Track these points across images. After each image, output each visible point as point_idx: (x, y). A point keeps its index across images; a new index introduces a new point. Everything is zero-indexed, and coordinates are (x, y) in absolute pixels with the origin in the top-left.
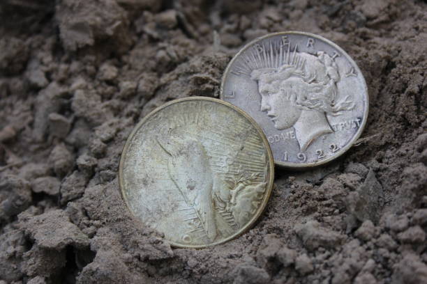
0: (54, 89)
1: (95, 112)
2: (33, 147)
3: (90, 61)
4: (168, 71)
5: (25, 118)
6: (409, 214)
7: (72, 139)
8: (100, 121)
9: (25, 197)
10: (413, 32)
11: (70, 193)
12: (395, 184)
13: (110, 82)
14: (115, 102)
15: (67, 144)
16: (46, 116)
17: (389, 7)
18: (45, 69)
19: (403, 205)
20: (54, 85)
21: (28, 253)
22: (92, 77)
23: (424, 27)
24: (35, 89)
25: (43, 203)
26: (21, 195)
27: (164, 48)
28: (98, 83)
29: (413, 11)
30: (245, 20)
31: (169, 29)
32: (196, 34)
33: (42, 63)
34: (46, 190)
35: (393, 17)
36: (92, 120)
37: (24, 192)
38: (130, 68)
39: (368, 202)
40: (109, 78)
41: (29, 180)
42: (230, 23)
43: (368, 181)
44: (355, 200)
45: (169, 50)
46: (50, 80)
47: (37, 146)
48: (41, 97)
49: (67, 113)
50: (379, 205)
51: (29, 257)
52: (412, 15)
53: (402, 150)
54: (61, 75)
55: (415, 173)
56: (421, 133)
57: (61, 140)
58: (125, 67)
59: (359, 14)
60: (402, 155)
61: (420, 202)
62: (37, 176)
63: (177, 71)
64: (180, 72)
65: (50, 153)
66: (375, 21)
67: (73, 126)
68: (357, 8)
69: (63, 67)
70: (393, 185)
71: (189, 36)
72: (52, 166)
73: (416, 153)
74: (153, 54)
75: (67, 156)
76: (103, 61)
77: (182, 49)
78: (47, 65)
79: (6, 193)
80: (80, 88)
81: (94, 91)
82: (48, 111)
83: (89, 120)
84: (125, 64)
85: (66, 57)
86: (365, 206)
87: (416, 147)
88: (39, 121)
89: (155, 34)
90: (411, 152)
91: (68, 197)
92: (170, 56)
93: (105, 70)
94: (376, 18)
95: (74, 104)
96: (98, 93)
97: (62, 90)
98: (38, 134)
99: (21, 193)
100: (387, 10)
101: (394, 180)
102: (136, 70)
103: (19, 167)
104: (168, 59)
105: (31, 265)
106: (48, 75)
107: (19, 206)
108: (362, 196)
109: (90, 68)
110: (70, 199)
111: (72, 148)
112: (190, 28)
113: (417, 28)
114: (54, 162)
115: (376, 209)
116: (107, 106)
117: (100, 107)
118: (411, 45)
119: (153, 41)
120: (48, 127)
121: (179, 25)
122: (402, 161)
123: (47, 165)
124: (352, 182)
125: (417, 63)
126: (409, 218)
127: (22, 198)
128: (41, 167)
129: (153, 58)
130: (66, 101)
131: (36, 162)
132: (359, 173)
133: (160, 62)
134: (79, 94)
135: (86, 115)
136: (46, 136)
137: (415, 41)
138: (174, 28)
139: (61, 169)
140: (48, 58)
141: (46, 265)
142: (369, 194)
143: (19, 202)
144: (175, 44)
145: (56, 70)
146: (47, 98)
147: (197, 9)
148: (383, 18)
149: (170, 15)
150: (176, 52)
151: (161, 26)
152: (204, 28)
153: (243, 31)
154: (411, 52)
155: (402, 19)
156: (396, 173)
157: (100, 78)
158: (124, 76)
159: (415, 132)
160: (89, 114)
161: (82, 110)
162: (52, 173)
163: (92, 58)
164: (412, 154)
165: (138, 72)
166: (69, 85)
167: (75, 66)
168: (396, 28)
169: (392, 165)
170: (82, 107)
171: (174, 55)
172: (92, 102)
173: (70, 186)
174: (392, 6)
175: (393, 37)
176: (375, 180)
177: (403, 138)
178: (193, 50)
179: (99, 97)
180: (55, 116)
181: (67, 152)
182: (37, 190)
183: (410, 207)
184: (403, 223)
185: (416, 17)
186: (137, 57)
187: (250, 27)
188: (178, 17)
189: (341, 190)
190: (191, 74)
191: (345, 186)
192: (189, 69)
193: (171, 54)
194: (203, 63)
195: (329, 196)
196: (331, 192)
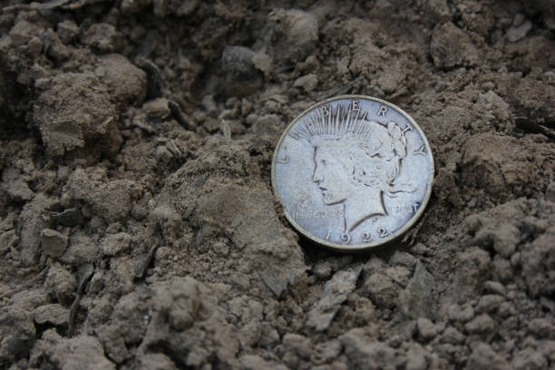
4: (173, 169)
6: (473, 302)
7: (70, 258)
10: (440, 105)
12: (447, 271)
17: (407, 79)
27: (163, 143)
30: (246, 104)
31: (162, 121)
32: (192, 123)
35: (411, 90)
38: (126, 170)
39: (421, 297)
42: (230, 107)
43: (418, 275)
44: (407, 298)
45: (169, 145)
49: (60, 227)
50: (433, 298)
52: (433, 86)
53: (450, 234)
55: (474, 258)
56: (468, 215)
58: (121, 169)
59: (376, 88)
60: (451, 240)
61: (482, 289)
63: (185, 168)
64: (190, 171)
65: (45, 276)
66: (394, 95)
67: (69, 242)
68: (374, 82)
70: (445, 272)
73: (467, 237)
74: (151, 152)
77: (185, 143)
84: (120, 164)
86: (419, 303)
87: (466, 229)
89: (149, 128)
90: (460, 235)
92: (172, 152)
94: (394, 91)
100: (405, 82)
101: (446, 267)
102: (135, 171)
104: (171, 155)
108: (414, 293)
112: (186, 116)
113: (443, 101)
115: (430, 304)
119: (148, 135)
121: (174, 114)
122: (452, 246)
124: (400, 277)
125: (449, 139)
129: (152, 155)
132: (407, 264)
133: (161, 159)
138: (169, 119)
142: (420, 289)
144: (175, 137)
148: (402, 91)
149: (161, 104)
150: (178, 146)
151: (153, 117)
153: (245, 116)
156: (447, 260)
159: (462, 213)
162: (53, 299)
164: (463, 237)
165: (137, 174)
168: (417, 101)
169: (441, 251)
171: (176, 150)
174: (409, 77)
176: (425, 272)
177: (447, 221)
178: (196, 143)
181: (67, 273)
186: (134, 155)
187: (252, 111)
188: (171, 106)
189: (390, 284)
190: (205, 172)
191: (393, 281)
192: (202, 167)
193: (172, 149)
194: (219, 159)
195: (377, 291)
196: (379, 286)
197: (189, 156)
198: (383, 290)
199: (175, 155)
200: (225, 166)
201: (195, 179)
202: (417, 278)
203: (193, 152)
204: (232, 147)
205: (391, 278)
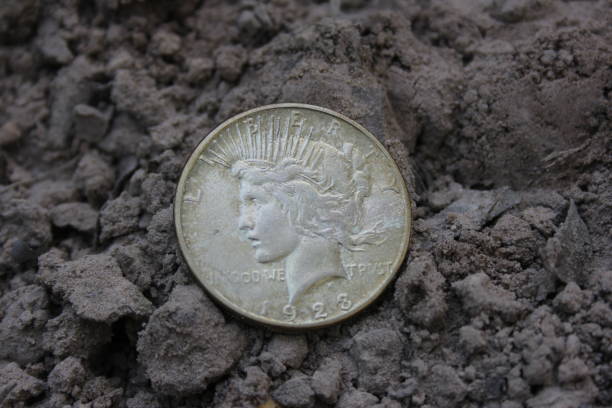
0: (83, 67)
1: (149, 104)
2: (48, 156)
3: (139, 25)
4: (259, 44)
5: (35, 111)
7: (110, 145)
8: (156, 118)
9: (44, 233)
11: (116, 227)
12: (608, 223)
13: (169, 59)
14: (178, 90)
15: (102, 151)
16: (70, 109)
18: (68, 35)
20: (82, 60)
21: (55, 321)
22: (142, 50)
24: (52, 67)
25: (68, 242)
26: (37, 231)
27: (250, 8)
28: (151, 59)
33: (62, 26)
34: (75, 223)
36: (143, 118)
37: (42, 226)
38: (198, 37)
39: (573, 251)
40: (169, 51)
41: (46, 207)
43: (570, 220)
44: (555, 250)
45: (258, 11)
46: (76, 53)
47: (55, 154)
48: (61, 79)
49: (102, 104)
50: (586, 256)
51: (57, 327)
54: (94, 46)
57: (93, 146)
58: (191, 36)
62: (59, 201)
63: (274, 44)
64: (280, 47)
65: (76, 166)
67: (111, 124)
69: (97, 33)
70: (605, 224)
72: (80, 186)
74: (234, 17)
75: (103, 171)
76: (157, 26)
77: (279, 11)
78: (71, 30)
79: (15, 227)
80: (123, 66)
81: (144, 72)
82: (73, 101)
83: (138, 117)
84: (190, 30)
85: (99, 17)
86: (569, 259)
88: (59, 116)
91: (113, 232)
92: (260, 20)
93: (162, 40)
95: (115, 92)
96: (151, 75)
97: (95, 69)
98: (57, 135)
99: (37, 227)
101: (607, 218)
102: (208, 40)
103: (28, 186)
104: (257, 24)
105: (60, 339)
106: (73, 45)
107: (35, 248)
108: (564, 245)
109: (138, 36)
110: (116, 234)
111: (109, 158)
114: (84, 179)
116: (165, 96)
117: (156, 96)
120: (73, 125)
123: (71, 183)
124: (542, 222)
127: (39, 236)
128: (63, 187)
129: (234, 23)
130: (101, 87)
131: (54, 178)
132: (554, 206)
133: (244, 30)
134: (122, 78)
135: (135, 109)
136: (70, 139)
139: (95, 191)
140: (72, 19)
141: (83, 339)
142: (572, 241)
143: (34, 242)
145: (85, 38)
146: (73, 80)
150: (269, 14)
157: (155, 52)
158: (190, 49)
160: (139, 107)
161: (129, 101)
162: (81, 197)
163: (142, 21)
165: (211, 45)
166: (106, 62)
167: (114, 32)
169: (603, 195)
170: (128, 97)
171: (266, 18)
172: (143, 90)
173: (115, 215)
176: (578, 219)
178: (294, 12)
179: (153, 81)
180: (84, 109)
181: (104, 165)
182: (61, 223)
186: (210, 19)
189: (528, 233)
190: (297, 52)
191: (533, 227)
192: (294, 44)
193: (261, 16)
194: (317, 35)
195: (510, 241)
196: (514, 234)
197: (283, 28)
198: (518, 241)
199: (264, 24)
200: (323, 47)
201: (283, 58)
202: (570, 225)
203: (287, 24)
204: (338, 21)
205: (529, 221)
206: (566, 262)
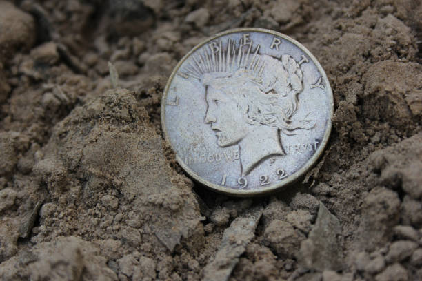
4: (61, 117)
6: (383, 250)
10: (337, 33)
12: (353, 213)
17: (301, 8)
19: (373, 240)
23: (347, 27)
27: (50, 90)
29: (329, 9)
30: (138, 43)
31: (51, 66)
32: (83, 66)
35: (307, 18)
38: (13, 120)
39: (326, 246)
42: (122, 48)
45: (57, 92)
50: (339, 245)
52: (329, 13)
53: (354, 172)
55: (380, 200)
56: (372, 151)
58: (7, 119)
59: (270, 19)
60: (355, 178)
61: (392, 234)
63: (72, 116)
66: (289, 26)
68: (267, 12)
70: (350, 214)
71: (77, 71)
73: (372, 175)
74: (38, 100)
77: (73, 88)
84: (6, 115)
87: (371, 168)
89: (36, 74)
90: (365, 173)
92: (59, 99)
94: (289, 21)
100: (299, 11)
101: (351, 209)
102: (21, 121)
104: (58, 102)
108: (317, 243)
112: (75, 60)
113: (340, 28)
115: (336, 252)
118: (337, 48)
119: (35, 83)
121: (62, 59)
122: (356, 186)
124: (301, 223)
125: (348, 69)
126: (384, 254)
129: (39, 104)
132: (310, 207)
133: (48, 108)
137: (340, 43)
138: (57, 64)
142: (325, 237)
144: (62, 83)
147: (78, 37)
148: (297, 20)
149: (49, 49)
150: (66, 93)
151: (41, 63)
152: (91, 57)
153: (138, 56)
154: (338, 57)
155: (318, 19)
156: (352, 201)
159: (365, 149)
164: (368, 176)
165: (23, 124)
168: (313, 30)
169: (345, 191)
171: (63, 96)
174: (304, 6)
175: (312, 41)
176: (329, 215)
177: (350, 158)
178: (85, 88)
183: (382, 242)
184: (378, 263)
185: (333, 15)
186: (20, 104)
187: (144, 50)
188: (59, 50)
189: (291, 232)
190: (90, 120)
191: (295, 228)
192: (87, 115)
193: (59, 95)
194: (104, 105)
195: (278, 240)
196: (280, 234)
197: (78, 102)
198: (284, 239)
199: (62, 101)
200: (110, 112)
201: (81, 127)
202: (320, 224)
203: (81, 98)
204: (118, 92)
205: (292, 224)
206: (321, 256)
